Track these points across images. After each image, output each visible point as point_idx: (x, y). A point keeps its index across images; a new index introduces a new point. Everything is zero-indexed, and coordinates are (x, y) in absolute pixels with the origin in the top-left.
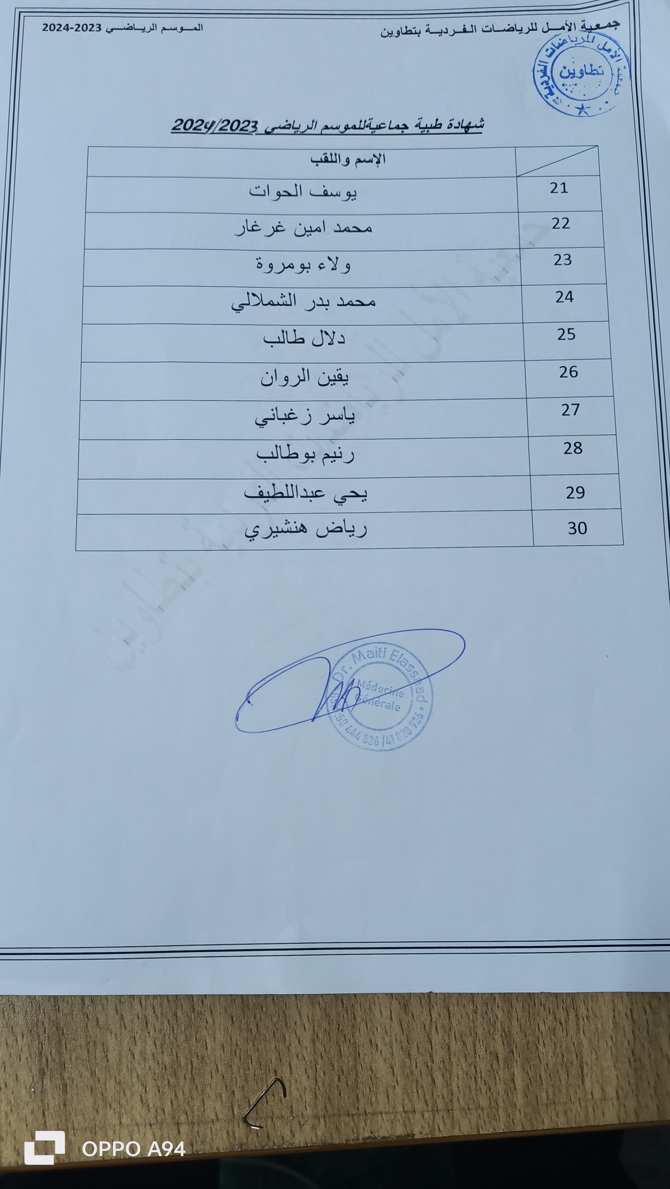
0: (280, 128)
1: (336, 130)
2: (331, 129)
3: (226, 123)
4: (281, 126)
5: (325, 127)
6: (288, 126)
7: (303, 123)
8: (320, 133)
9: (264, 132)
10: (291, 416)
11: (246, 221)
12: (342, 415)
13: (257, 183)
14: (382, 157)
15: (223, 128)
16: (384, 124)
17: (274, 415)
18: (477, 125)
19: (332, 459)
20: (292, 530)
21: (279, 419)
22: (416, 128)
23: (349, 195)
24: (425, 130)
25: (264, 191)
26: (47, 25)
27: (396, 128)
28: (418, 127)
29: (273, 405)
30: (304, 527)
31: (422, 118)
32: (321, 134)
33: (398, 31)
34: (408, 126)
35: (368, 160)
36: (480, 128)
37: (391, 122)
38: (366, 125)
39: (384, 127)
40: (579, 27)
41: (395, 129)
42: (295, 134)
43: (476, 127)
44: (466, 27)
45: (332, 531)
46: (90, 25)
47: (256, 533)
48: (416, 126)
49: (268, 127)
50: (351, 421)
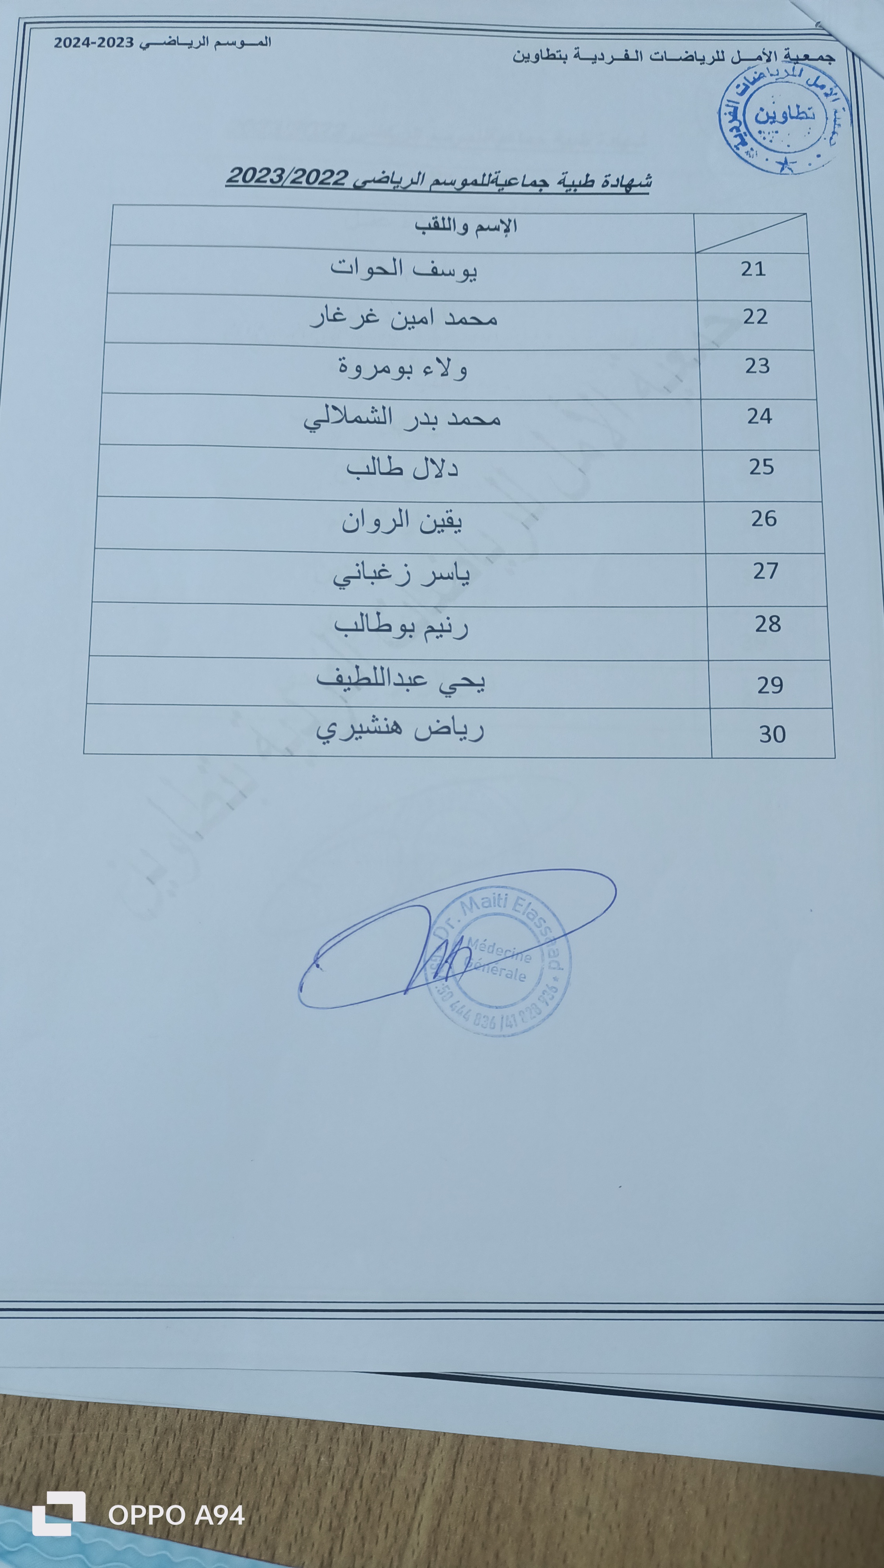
0: (374, 181)
1: (451, 186)
2: (443, 185)
3: (300, 173)
4: (376, 179)
5: (435, 182)
6: (385, 180)
7: (406, 177)
8: (429, 189)
9: (352, 187)
10: (383, 574)
11: (326, 307)
12: (452, 573)
13: (341, 255)
14: (512, 223)
15: (297, 181)
16: (515, 179)
17: (359, 571)
18: (642, 184)
19: (438, 634)
20: (382, 730)
21: (366, 578)
22: (559, 185)
23: (466, 274)
24: (571, 189)
25: (351, 266)
26: (60, 39)
27: (531, 185)
28: (562, 185)
29: (359, 559)
30: (398, 726)
31: (567, 173)
32: (430, 191)
33: (537, 54)
34: (548, 183)
35: (494, 227)
36: (646, 187)
37: (524, 177)
38: (491, 180)
39: (516, 184)
40: (781, 55)
41: (530, 187)
42: (394, 190)
43: (641, 185)
44: (628, 53)
45: (437, 732)
46: (118, 38)
47: (331, 734)
48: (560, 183)
49: (358, 180)
50: (465, 581)
